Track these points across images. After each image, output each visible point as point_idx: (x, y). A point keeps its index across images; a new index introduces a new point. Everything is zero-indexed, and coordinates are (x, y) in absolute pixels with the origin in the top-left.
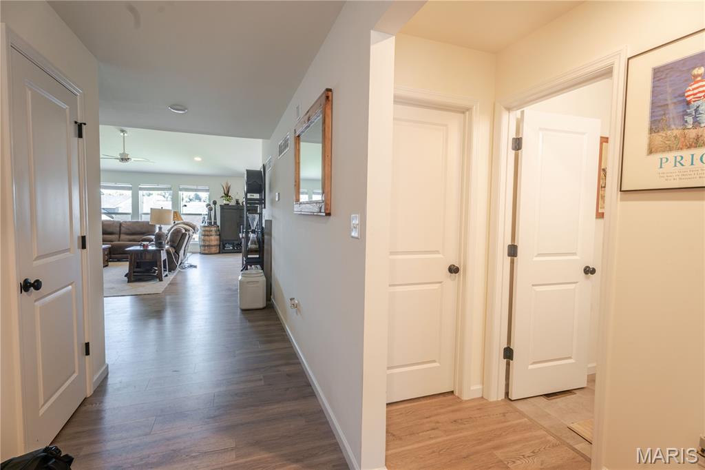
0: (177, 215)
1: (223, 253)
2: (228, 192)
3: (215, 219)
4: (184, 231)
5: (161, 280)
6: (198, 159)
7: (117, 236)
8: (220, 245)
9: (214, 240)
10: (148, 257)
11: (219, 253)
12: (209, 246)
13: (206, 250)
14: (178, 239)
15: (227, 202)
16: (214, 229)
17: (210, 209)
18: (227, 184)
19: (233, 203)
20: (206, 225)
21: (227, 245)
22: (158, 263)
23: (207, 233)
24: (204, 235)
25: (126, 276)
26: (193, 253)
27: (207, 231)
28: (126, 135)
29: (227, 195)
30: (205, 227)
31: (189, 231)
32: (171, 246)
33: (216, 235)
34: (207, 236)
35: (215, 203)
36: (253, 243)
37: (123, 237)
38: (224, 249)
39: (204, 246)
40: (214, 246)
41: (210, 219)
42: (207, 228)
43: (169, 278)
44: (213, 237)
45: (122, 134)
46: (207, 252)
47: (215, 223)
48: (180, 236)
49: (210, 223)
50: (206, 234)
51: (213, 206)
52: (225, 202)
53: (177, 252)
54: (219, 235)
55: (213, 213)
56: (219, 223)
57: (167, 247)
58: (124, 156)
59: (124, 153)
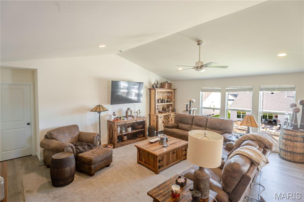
0: (250, 120)
9: (300, 147)
12: (292, 152)
13: (288, 157)
16: (300, 134)
17: (297, 111)
20: (289, 128)
24: (286, 140)
27: (291, 135)
34: (291, 141)
39: (286, 151)
40: (300, 154)
41: (295, 121)
42: (290, 132)
44: (298, 144)
49: (295, 127)
50: (289, 138)
58: (198, 64)
59: (199, 61)
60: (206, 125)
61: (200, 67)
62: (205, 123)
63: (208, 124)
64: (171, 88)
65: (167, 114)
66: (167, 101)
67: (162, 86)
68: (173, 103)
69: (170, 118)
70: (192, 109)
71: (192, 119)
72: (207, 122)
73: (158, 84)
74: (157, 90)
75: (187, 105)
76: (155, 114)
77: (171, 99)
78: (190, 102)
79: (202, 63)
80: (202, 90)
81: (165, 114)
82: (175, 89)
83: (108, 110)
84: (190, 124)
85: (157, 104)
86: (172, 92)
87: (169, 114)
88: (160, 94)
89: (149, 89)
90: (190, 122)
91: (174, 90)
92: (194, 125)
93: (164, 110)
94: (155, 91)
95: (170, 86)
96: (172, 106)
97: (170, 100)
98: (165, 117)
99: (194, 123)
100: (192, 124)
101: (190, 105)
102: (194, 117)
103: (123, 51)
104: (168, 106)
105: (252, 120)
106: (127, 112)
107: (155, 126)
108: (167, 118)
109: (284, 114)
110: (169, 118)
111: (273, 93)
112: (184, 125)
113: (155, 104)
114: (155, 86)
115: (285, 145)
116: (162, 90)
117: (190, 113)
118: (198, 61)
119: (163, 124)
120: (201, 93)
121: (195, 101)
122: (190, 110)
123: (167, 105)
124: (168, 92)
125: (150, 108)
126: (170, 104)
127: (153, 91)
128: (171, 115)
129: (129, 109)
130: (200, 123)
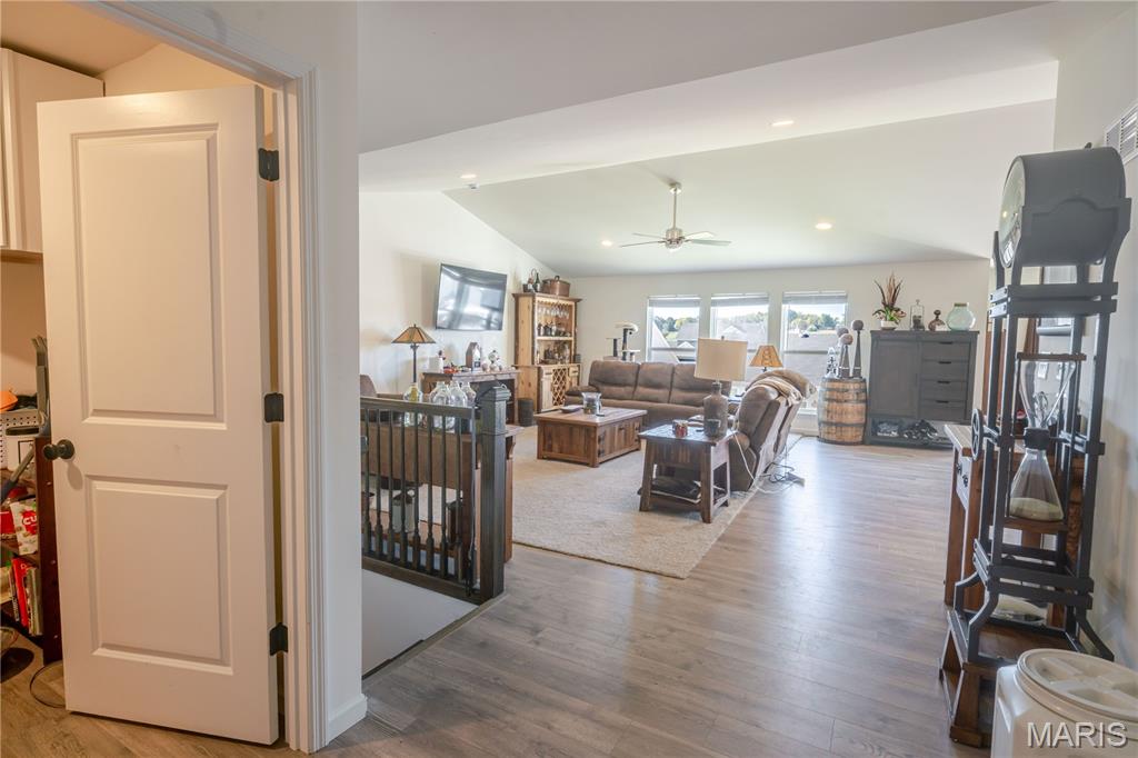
0: (768, 354)
1: (872, 444)
2: (894, 299)
3: (858, 362)
4: (773, 396)
5: (707, 520)
6: (824, 226)
7: (666, 392)
8: (865, 425)
9: (853, 412)
10: (684, 457)
11: (863, 443)
12: (839, 425)
13: (833, 434)
14: (760, 415)
15: (890, 324)
16: (852, 386)
17: (848, 342)
18: (892, 279)
19: (905, 325)
20: (835, 377)
21: (884, 427)
22: (703, 476)
23: (835, 395)
24: (830, 400)
25: (639, 493)
26: (804, 435)
27: (838, 390)
28: (679, 191)
29: (890, 306)
30: (832, 380)
31: (788, 395)
32: (743, 431)
33: (859, 401)
34: (838, 401)
35: (859, 326)
36: (1032, 487)
37: (677, 394)
38: (875, 434)
39: (829, 424)
40: (852, 425)
41: (845, 361)
42: (836, 385)
43: (730, 511)
44: (849, 406)
45: (672, 191)
46: (833, 438)
47: (857, 373)
48: (764, 407)
49: (845, 373)
50: (834, 397)
51: (854, 334)
52: (883, 324)
53: (755, 447)
54: (866, 401)
55: (852, 349)
56: (865, 373)
57: (729, 433)
58: (673, 234)
59: (674, 228)
60: (672, 382)
61: (675, 240)
62: (669, 378)
63: (676, 380)
64: (567, 295)
65: (559, 366)
66: (558, 334)
67: (547, 287)
68: (572, 339)
69: (568, 379)
70: (629, 351)
71: (635, 371)
72: (672, 376)
73: (538, 281)
74: (537, 299)
75: (615, 340)
76: (533, 363)
77: (567, 327)
78: (625, 331)
79: (680, 231)
80: (653, 303)
81: (556, 367)
82: (579, 300)
83: (433, 342)
84: (629, 385)
85: (537, 338)
86: (570, 306)
87: (566, 366)
88: (544, 309)
89: (514, 295)
90: (631, 379)
91: (577, 301)
92: (641, 385)
93: (548, 357)
94: (534, 301)
95: (566, 290)
96: (570, 347)
97: (563, 329)
98: (556, 374)
99: (640, 380)
100: (636, 385)
101: (625, 341)
102: (639, 367)
103: (477, 186)
104: (561, 346)
105: (773, 354)
106: (469, 354)
107: (534, 398)
108: (560, 376)
109: (825, 353)
110: (564, 378)
111: (806, 336)
112: (614, 389)
113: (533, 337)
114: (530, 287)
115: (828, 412)
116: (548, 300)
117: (624, 359)
118: (671, 226)
119: (552, 395)
120: (649, 308)
121: (636, 329)
122: (625, 353)
123: (557, 342)
124: (561, 307)
125: (516, 348)
126: (565, 342)
127: (525, 302)
128: (572, 369)
129: (473, 345)
130: (657, 380)
